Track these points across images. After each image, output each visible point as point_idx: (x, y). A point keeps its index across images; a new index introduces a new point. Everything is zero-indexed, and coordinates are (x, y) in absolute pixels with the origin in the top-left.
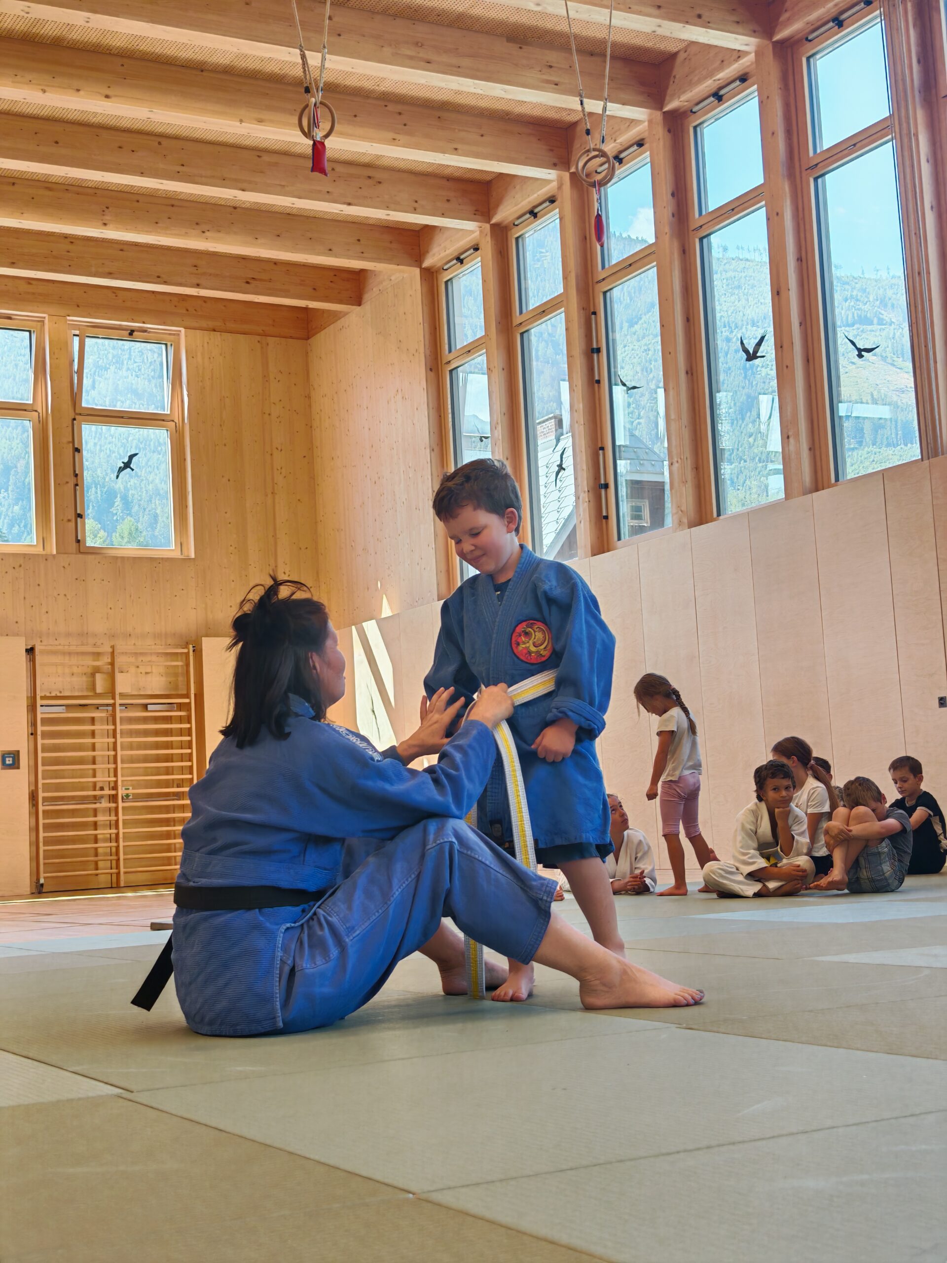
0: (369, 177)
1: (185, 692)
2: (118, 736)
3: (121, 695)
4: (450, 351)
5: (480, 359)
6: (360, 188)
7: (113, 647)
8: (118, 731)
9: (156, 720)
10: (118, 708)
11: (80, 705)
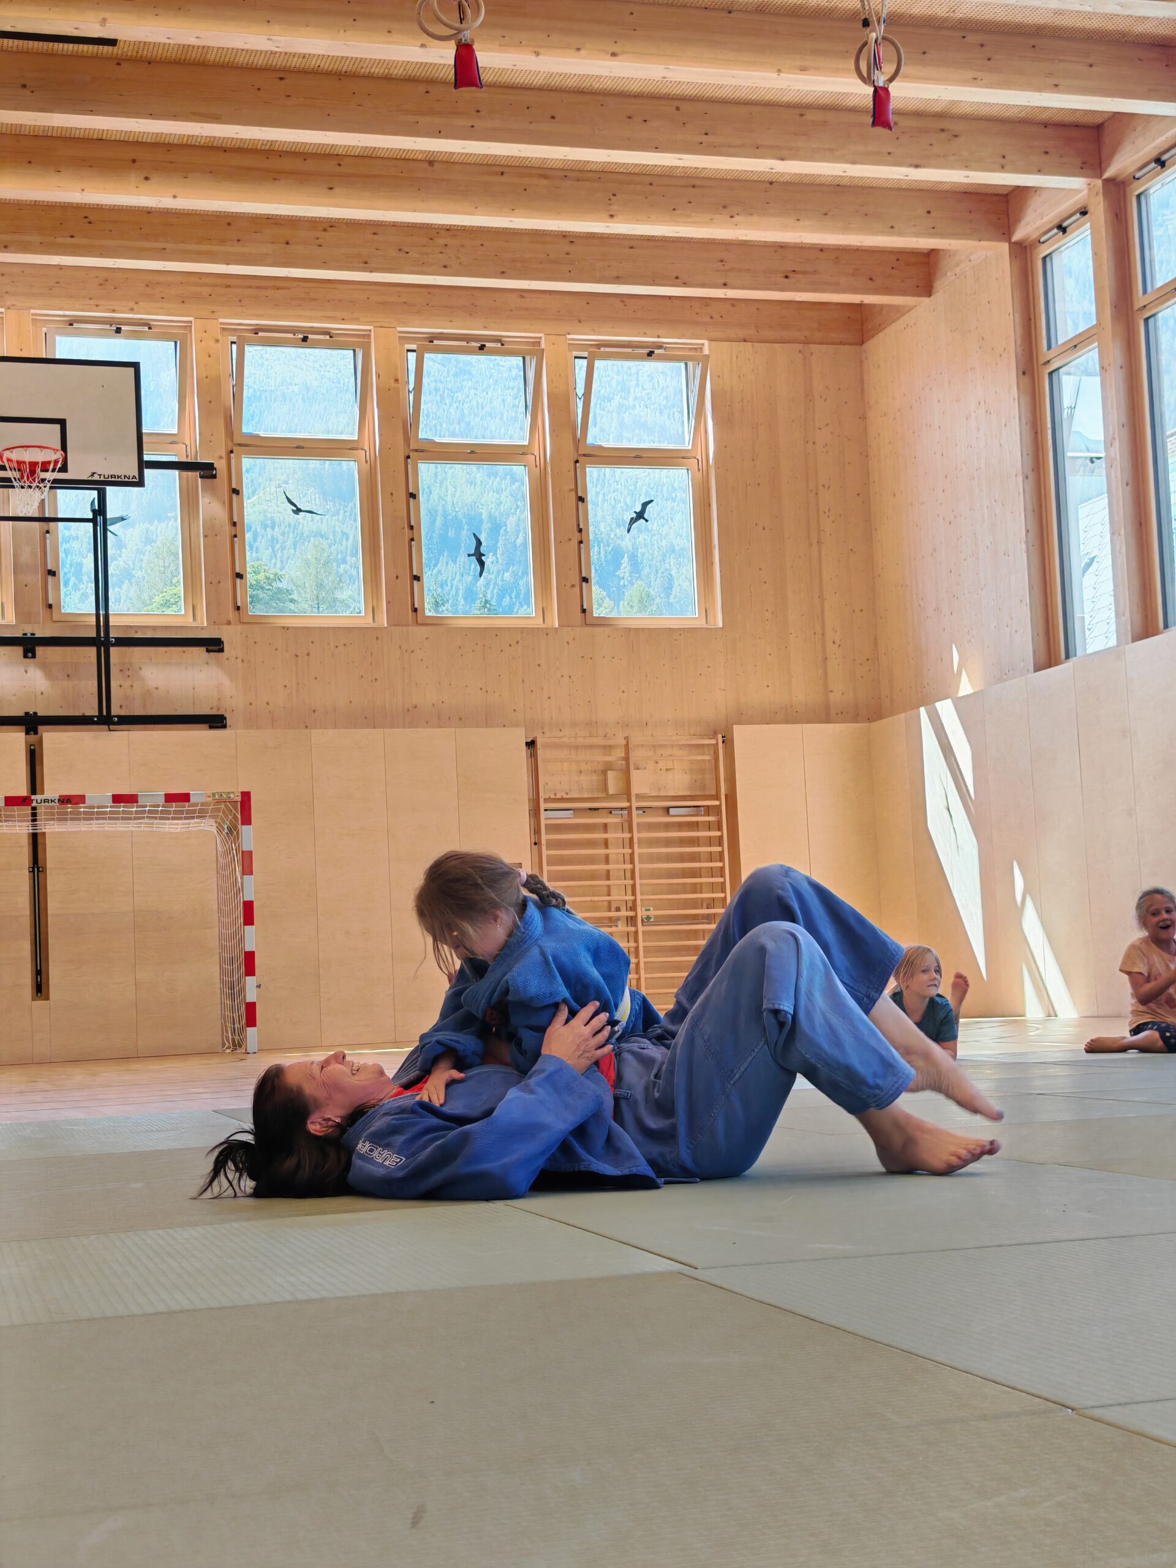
0: (943, 130)
1: (714, 793)
2: (636, 846)
3: (638, 796)
4: (1049, 347)
5: (1090, 357)
6: (931, 145)
7: (627, 738)
8: (635, 840)
9: (680, 826)
10: (635, 812)
11: (590, 809)
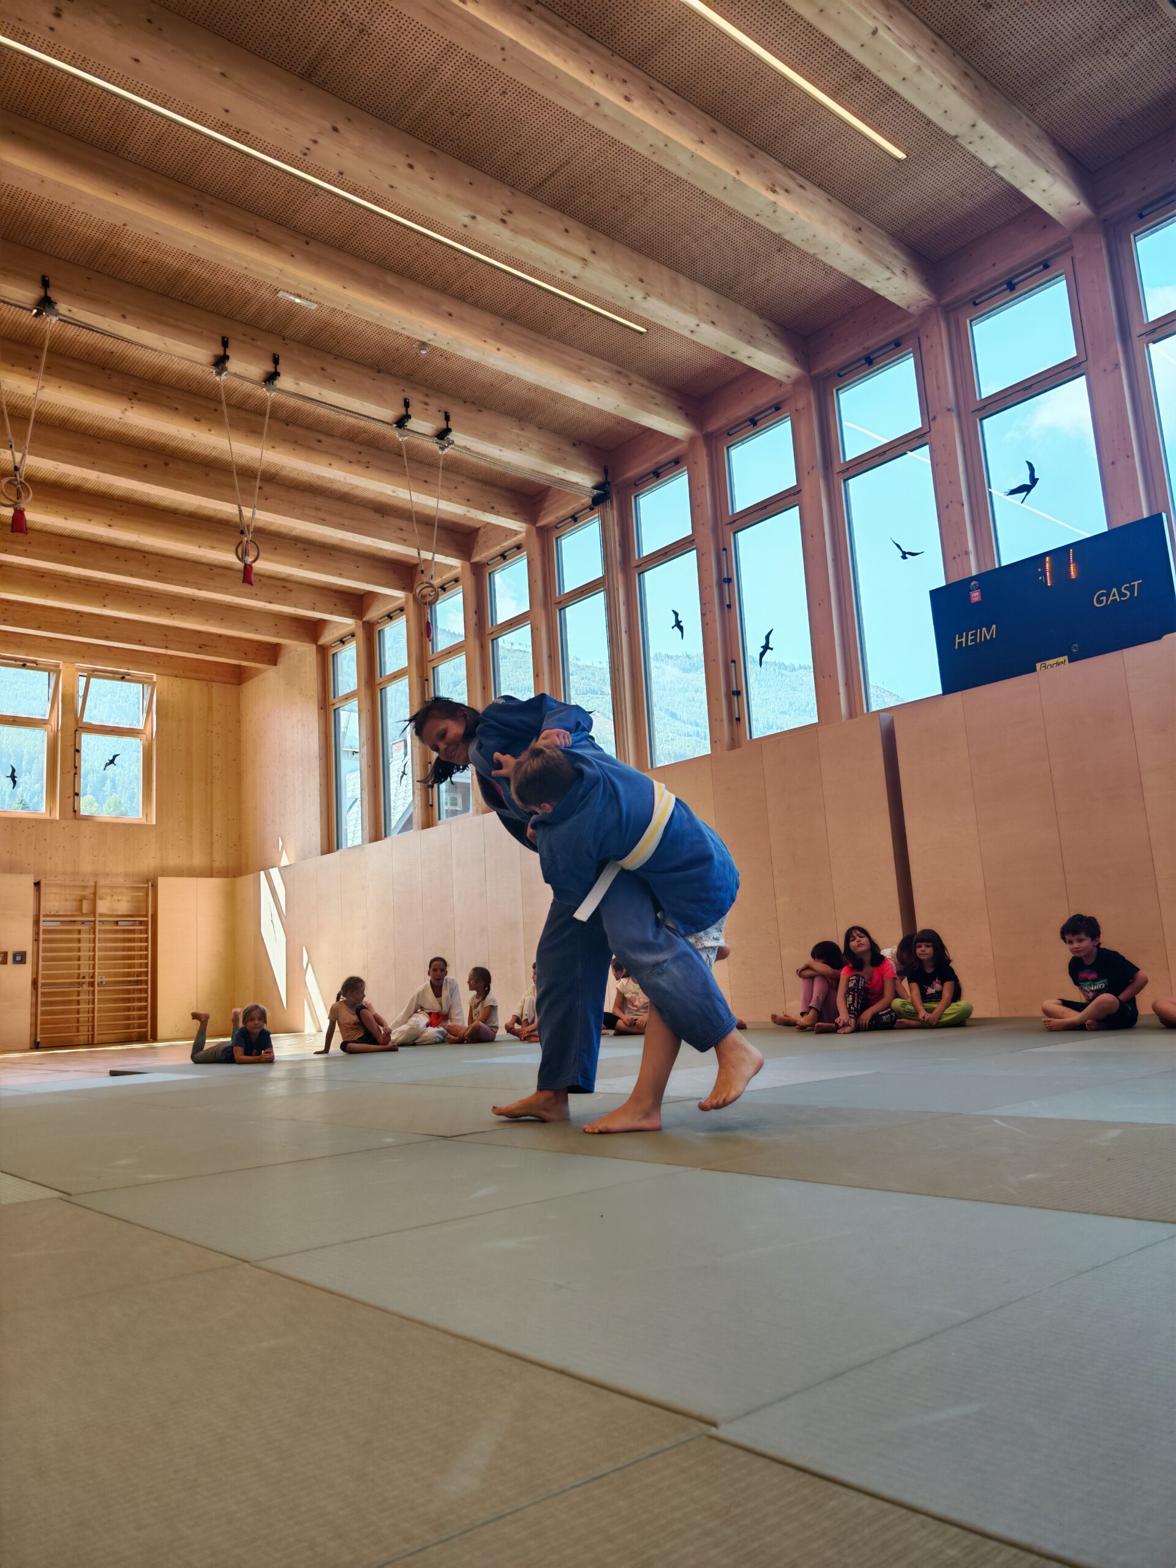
1: (144, 913)
2: (97, 942)
3: (100, 915)
4: (334, 698)
6: (278, 593)
7: (96, 882)
8: (97, 939)
9: (124, 931)
10: (97, 923)
11: (71, 921)
